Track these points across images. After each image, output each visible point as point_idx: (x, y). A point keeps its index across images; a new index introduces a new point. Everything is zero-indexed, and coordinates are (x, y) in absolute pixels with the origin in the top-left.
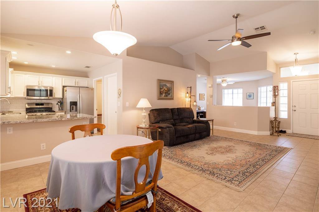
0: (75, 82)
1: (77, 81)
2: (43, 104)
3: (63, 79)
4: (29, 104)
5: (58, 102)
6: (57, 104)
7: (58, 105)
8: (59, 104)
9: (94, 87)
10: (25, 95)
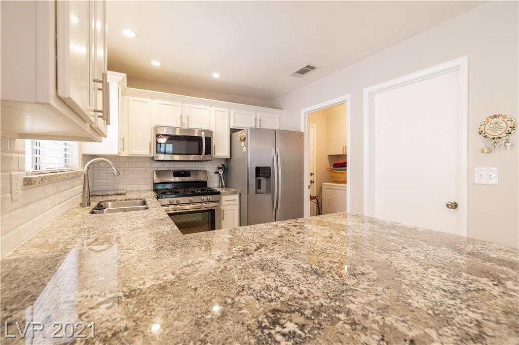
0: (256, 120)
1: (258, 118)
2: (190, 172)
3: (232, 111)
4: (159, 173)
5: (219, 168)
6: (217, 173)
7: (217, 175)
8: (221, 172)
9: (302, 130)
10: (152, 152)
